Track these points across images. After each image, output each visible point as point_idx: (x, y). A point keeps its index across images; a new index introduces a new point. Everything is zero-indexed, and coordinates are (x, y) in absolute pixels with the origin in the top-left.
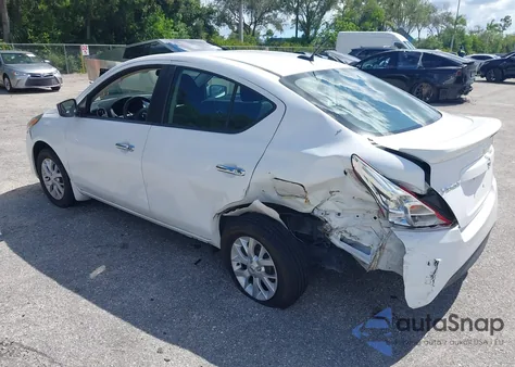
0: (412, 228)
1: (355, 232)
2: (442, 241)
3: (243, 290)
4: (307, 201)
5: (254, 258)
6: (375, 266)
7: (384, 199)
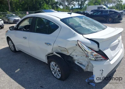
0: (95, 60)
1: (81, 61)
2: (104, 64)
3: (53, 75)
4: (68, 52)
5: (55, 67)
6: (86, 70)
7: (87, 52)
